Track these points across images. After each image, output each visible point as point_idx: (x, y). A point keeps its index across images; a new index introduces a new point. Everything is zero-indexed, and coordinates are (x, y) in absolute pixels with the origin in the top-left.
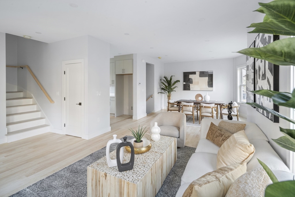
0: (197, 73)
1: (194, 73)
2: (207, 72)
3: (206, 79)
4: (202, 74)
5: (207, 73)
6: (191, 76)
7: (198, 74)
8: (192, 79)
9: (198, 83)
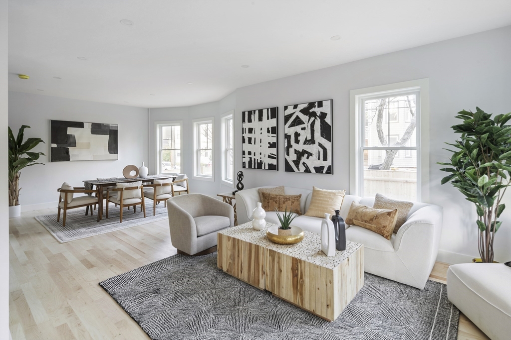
0: (85, 125)
1: (80, 125)
2: (107, 126)
3: (106, 138)
4: (97, 129)
5: (107, 128)
6: (70, 131)
7: (88, 127)
8: (74, 138)
9: (88, 146)
